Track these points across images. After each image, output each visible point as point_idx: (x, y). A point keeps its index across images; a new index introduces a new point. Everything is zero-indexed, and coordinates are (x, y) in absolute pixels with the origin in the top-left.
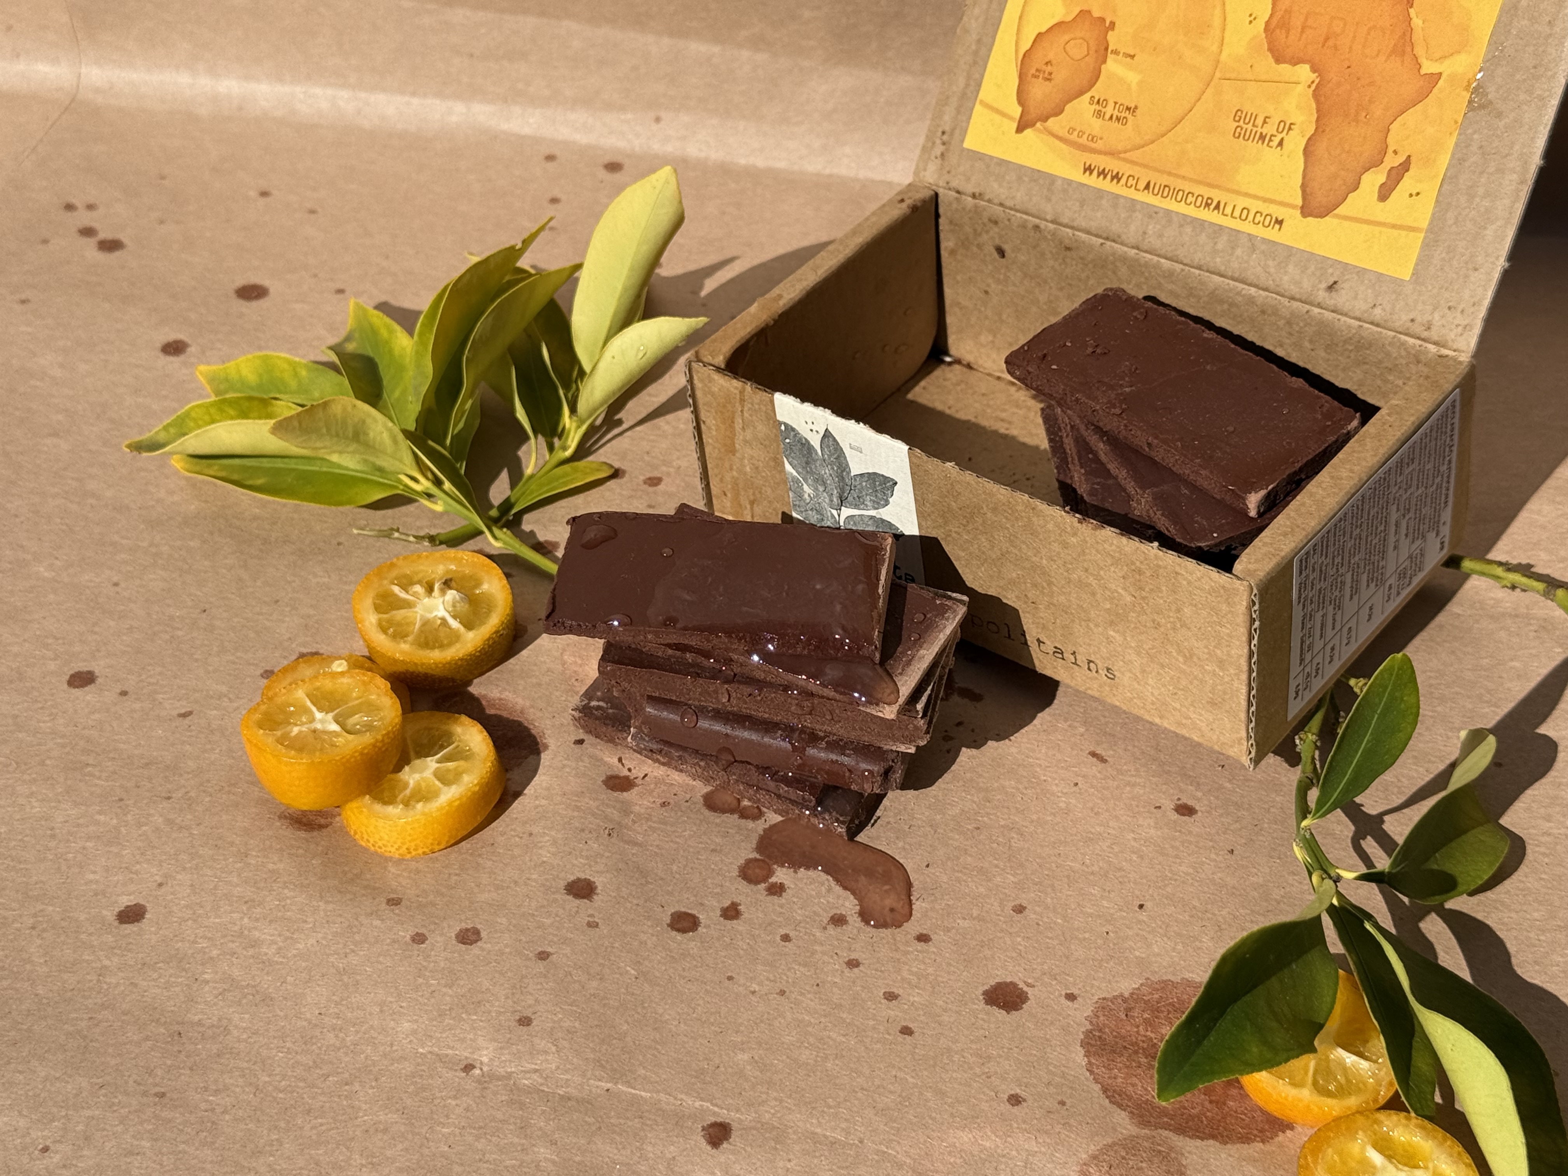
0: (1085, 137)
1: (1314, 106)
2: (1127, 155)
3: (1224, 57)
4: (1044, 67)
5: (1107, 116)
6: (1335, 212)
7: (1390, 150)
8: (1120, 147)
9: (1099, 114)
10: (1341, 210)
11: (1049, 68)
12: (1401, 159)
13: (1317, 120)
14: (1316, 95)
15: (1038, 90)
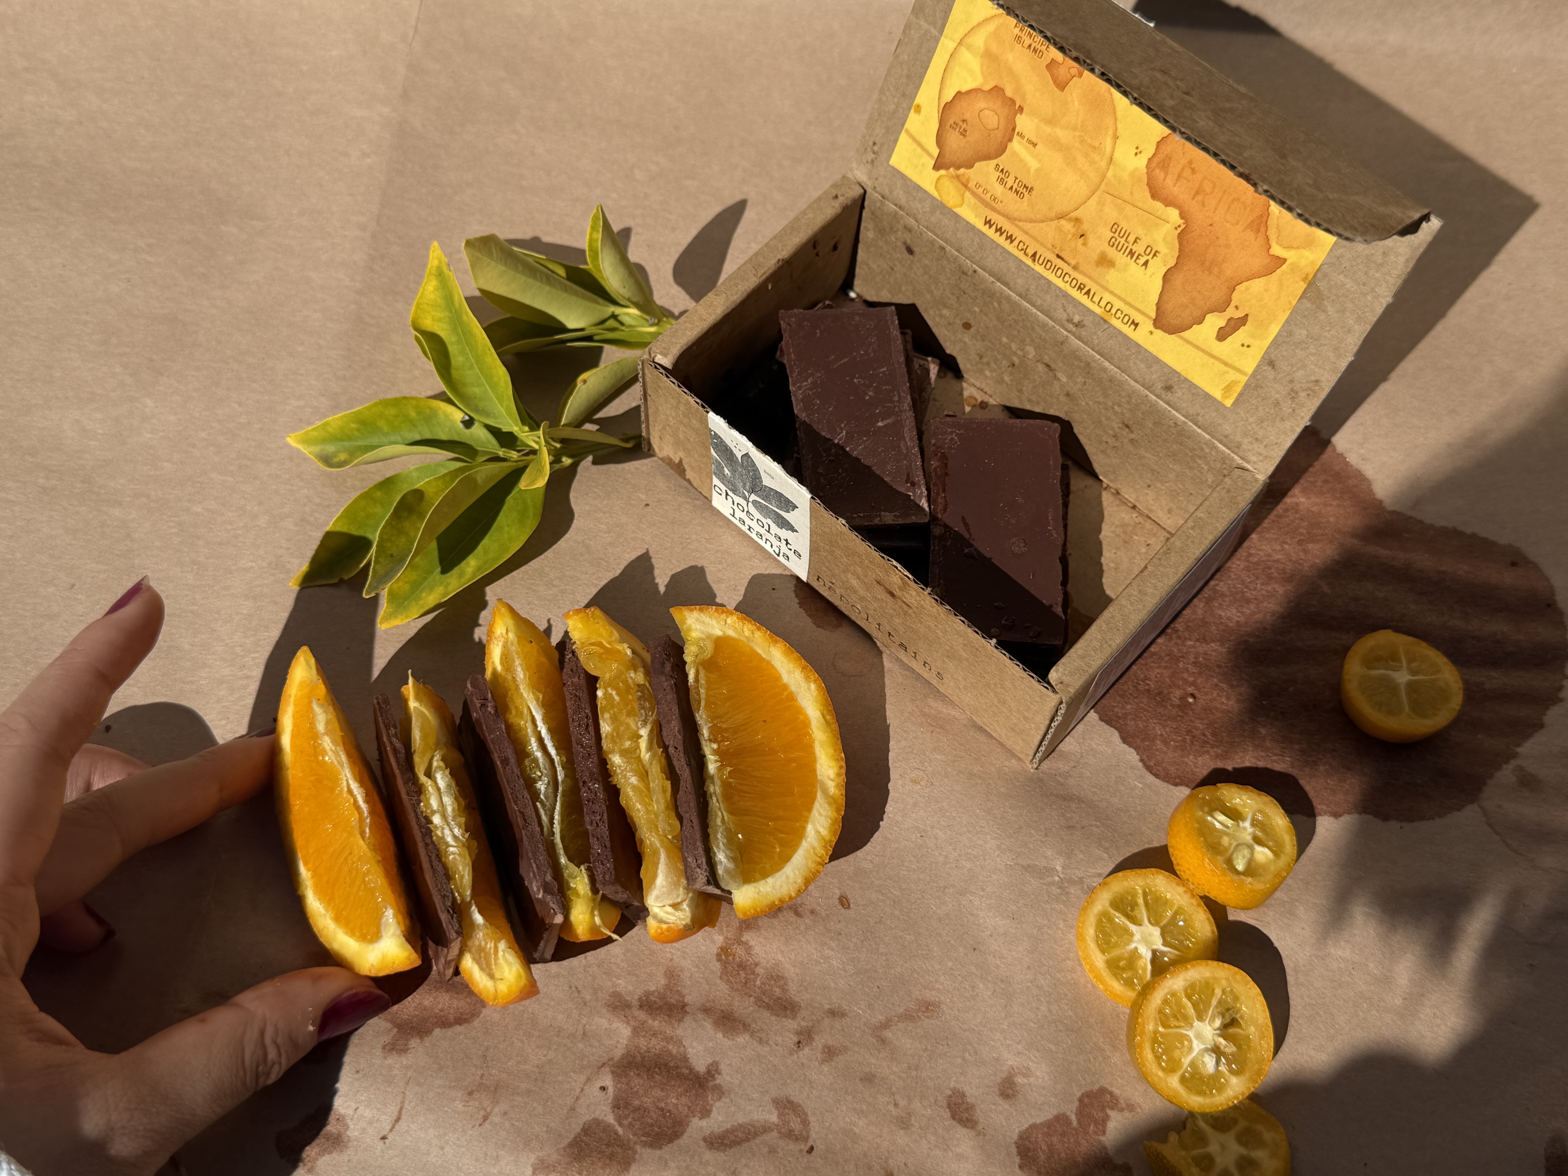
0: (989, 195)
1: (1177, 245)
2: (1021, 224)
3: (1110, 174)
4: (961, 123)
5: (1009, 185)
6: (1182, 334)
7: (1233, 304)
8: (1016, 214)
9: (1002, 181)
10: (1186, 334)
11: (964, 126)
12: (1239, 314)
13: (1178, 258)
14: (1180, 236)
15: (953, 139)
